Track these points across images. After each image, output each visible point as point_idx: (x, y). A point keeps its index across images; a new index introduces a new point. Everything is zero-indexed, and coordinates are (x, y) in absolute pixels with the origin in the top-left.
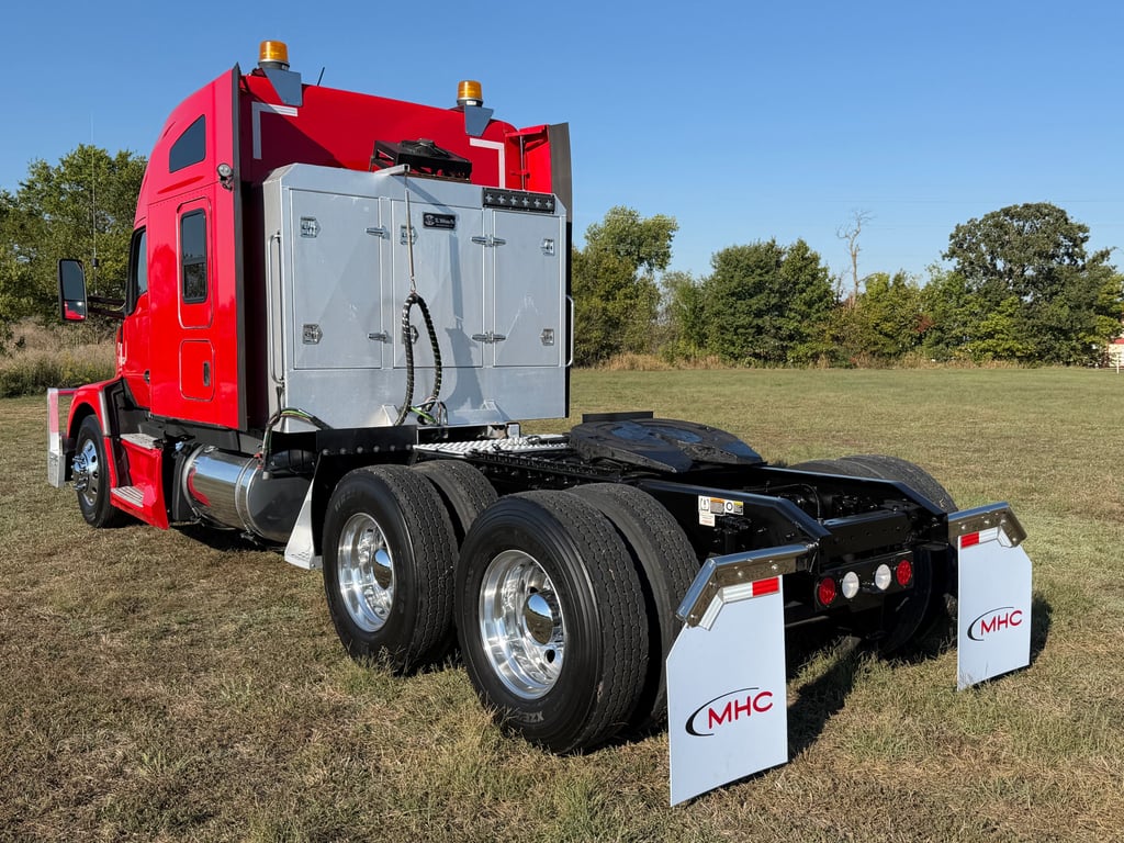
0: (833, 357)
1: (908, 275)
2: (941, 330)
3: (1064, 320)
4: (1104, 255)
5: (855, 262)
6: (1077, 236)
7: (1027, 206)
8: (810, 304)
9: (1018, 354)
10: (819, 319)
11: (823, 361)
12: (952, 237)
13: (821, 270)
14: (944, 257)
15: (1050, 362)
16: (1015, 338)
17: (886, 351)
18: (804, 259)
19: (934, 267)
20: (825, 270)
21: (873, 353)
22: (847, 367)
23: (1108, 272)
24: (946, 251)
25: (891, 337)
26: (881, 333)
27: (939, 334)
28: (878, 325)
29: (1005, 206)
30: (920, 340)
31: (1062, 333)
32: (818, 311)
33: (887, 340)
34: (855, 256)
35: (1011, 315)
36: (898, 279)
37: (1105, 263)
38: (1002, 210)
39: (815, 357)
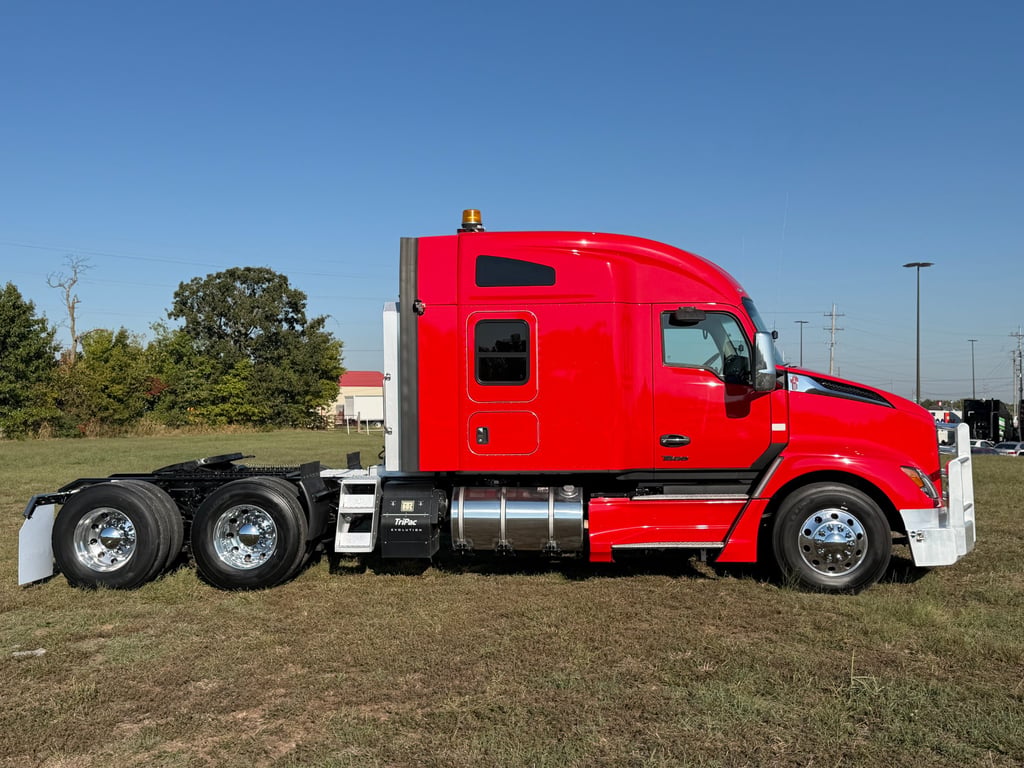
0: (58, 425)
1: (129, 333)
2: (173, 392)
3: (295, 383)
4: (320, 322)
5: (72, 316)
6: (296, 303)
7: (248, 270)
8: (27, 361)
9: (255, 418)
10: (39, 379)
11: (45, 430)
12: (177, 295)
13: (37, 322)
14: (170, 315)
15: (280, 425)
16: (250, 402)
17: (116, 417)
18: (15, 307)
19: (159, 325)
20: (43, 321)
21: (103, 420)
22: (75, 436)
23: (326, 339)
24: (171, 308)
25: (120, 401)
26: (109, 396)
27: (173, 397)
28: (107, 387)
29: (231, 267)
30: (152, 404)
31: (291, 397)
32: (37, 368)
33: (116, 405)
34: (72, 308)
35: (245, 379)
36: (122, 336)
37: (321, 330)
38: (228, 271)
39: (37, 425)
